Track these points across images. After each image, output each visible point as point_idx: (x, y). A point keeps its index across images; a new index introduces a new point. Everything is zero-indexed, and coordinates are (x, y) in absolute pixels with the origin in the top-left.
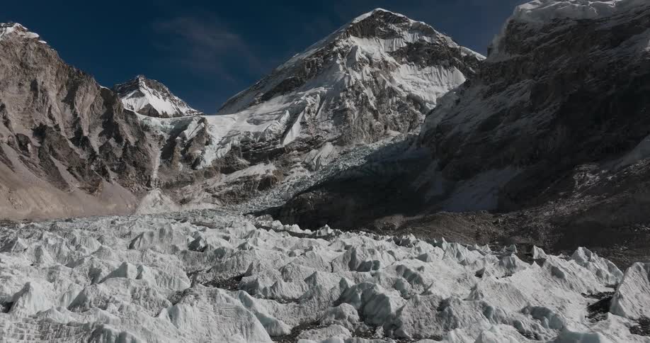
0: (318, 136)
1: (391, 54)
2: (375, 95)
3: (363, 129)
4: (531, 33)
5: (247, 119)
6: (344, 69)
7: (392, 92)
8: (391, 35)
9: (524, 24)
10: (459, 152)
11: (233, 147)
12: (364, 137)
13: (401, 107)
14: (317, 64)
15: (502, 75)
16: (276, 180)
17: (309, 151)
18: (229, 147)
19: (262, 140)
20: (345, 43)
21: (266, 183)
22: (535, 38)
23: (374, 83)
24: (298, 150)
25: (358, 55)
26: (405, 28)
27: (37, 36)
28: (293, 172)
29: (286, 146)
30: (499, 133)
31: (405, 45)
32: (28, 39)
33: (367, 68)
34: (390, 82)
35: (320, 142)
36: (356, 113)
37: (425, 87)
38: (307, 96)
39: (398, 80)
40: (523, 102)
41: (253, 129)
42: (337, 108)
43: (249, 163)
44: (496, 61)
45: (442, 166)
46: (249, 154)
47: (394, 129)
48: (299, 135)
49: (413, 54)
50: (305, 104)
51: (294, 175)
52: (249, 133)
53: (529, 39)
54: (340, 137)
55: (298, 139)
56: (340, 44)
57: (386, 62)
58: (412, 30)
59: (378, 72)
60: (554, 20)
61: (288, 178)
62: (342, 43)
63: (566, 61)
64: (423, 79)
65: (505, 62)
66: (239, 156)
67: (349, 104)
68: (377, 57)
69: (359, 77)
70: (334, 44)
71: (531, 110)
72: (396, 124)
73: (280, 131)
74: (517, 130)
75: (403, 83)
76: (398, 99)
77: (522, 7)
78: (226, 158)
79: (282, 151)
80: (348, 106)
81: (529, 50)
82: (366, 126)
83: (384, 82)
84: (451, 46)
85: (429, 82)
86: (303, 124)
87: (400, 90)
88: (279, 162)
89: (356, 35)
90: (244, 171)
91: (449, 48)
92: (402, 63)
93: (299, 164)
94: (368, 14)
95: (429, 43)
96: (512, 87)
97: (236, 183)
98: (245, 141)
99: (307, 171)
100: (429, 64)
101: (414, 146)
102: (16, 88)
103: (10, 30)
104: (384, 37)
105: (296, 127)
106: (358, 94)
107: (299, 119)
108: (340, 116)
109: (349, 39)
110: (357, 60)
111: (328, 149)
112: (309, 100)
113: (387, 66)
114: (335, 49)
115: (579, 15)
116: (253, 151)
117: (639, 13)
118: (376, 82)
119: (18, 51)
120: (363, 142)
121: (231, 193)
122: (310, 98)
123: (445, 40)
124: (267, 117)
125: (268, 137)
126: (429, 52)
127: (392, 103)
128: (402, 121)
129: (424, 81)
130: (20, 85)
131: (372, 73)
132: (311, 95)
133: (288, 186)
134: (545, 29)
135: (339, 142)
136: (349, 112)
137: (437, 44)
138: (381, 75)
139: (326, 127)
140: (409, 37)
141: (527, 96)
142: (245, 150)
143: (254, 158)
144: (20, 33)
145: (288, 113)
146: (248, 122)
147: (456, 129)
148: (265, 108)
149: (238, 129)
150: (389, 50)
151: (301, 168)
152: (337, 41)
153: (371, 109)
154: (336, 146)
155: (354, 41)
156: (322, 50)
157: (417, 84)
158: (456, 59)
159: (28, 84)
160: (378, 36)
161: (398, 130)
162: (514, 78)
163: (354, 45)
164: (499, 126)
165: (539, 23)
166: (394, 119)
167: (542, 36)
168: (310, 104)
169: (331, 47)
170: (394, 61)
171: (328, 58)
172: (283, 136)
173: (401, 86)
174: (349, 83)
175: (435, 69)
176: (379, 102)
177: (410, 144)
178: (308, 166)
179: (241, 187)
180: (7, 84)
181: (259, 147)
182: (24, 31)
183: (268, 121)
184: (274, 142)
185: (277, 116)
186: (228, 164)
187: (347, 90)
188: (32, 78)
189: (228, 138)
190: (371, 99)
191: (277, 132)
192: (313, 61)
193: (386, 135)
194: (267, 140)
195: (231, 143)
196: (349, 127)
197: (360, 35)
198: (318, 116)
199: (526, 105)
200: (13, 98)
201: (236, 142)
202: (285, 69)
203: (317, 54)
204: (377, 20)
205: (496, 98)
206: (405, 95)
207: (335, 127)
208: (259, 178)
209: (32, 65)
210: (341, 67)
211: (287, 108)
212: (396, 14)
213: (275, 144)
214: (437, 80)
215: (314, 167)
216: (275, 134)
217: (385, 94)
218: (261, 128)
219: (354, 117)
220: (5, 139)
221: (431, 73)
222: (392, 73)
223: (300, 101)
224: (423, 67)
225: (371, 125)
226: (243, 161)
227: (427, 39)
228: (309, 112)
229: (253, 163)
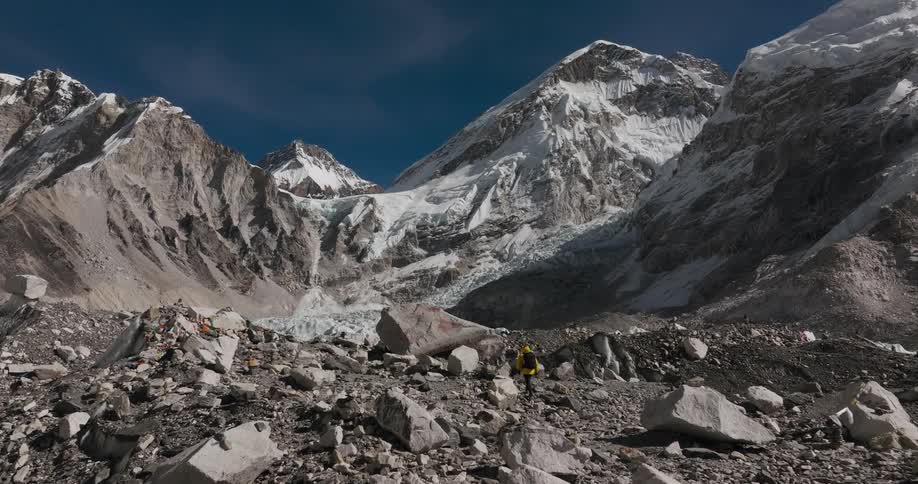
0: (513, 217)
1: (615, 102)
2: (590, 159)
3: (572, 206)
4: (760, 86)
5: (426, 197)
6: (549, 126)
7: (613, 154)
8: (615, 76)
9: (753, 74)
10: (664, 238)
11: (408, 233)
12: (573, 215)
13: (625, 173)
14: (515, 121)
15: (725, 140)
16: (458, 273)
17: (502, 235)
18: (402, 233)
19: (443, 223)
20: (552, 92)
21: (446, 278)
22: (764, 93)
23: (590, 143)
24: (488, 235)
25: (570, 106)
26: (634, 65)
27: (181, 110)
28: (479, 264)
29: (472, 231)
30: (714, 212)
31: (634, 89)
32: (171, 115)
33: (581, 124)
34: (612, 139)
35: (515, 224)
36: (563, 186)
37: (660, 145)
38: (500, 165)
39: (622, 138)
40: (745, 175)
41: (432, 209)
42: (539, 178)
43: (426, 253)
44: (718, 122)
45: (643, 255)
46: (426, 242)
47: (615, 204)
48: (489, 216)
49: (644, 101)
50: (497, 175)
51: (481, 267)
52: (426, 216)
53: (756, 94)
54: (541, 217)
55: (488, 221)
56: (545, 93)
57: (606, 114)
58: (644, 67)
59: (596, 128)
60: (788, 69)
61: (473, 271)
62: (548, 92)
63: (797, 122)
64: (658, 134)
65: (729, 123)
66: (415, 245)
67: (554, 173)
68: (594, 108)
69: (568, 135)
70: (538, 94)
71: (753, 184)
72: (617, 197)
73: (465, 211)
74: (733, 210)
75: (630, 141)
76: (621, 163)
77: (754, 50)
78: (399, 248)
79: (467, 237)
80: (552, 175)
81: (756, 108)
82: (576, 202)
83: (603, 141)
84: (699, 86)
85: (667, 138)
86: (495, 201)
87: (624, 150)
88: (463, 251)
89: (567, 79)
90: (420, 263)
91: (696, 89)
92: (630, 114)
93: (487, 253)
94: (585, 50)
95: (668, 85)
96: (736, 154)
97: (410, 278)
98: (421, 226)
99: (498, 262)
100: (667, 114)
101: (625, 230)
102: (160, 173)
103: (153, 106)
104: (606, 79)
105: (486, 205)
106: (565, 159)
107: (490, 195)
108: (541, 189)
109: (558, 86)
110: (568, 113)
111: (526, 233)
112: (503, 170)
113: (608, 120)
114: (539, 100)
115: (818, 63)
116: (431, 237)
117: (889, 59)
118: (593, 141)
119: (161, 130)
120: (570, 223)
121: (404, 291)
122: (503, 168)
123: (690, 78)
124: (450, 194)
125: (450, 220)
126: (667, 97)
127: (613, 169)
128: (625, 193)
129: (658, 137)
130: (164, 169)
131: (586, 130)
132: (506, 163)
133: (471, 282)
134: (775, 82)
135: (539, 223)
136: (553, 184)
137: (679, 85)
138: (600, 132)
139: (524, 205)
140: (640, 78)
141: (751, 166)
142: (422, 237)
143: (433, 247)
144: (163, 109)
145: (475, 188)
146: (427, 201)
147: (665, 210)
148: (448, 181)
149: (414, 210)
150: (612, 97)
151: (491, 258)
152: (542, 89)
153: (583, 179)
154: (535, 229)
155: (565, 87)
156: (522, 103)
157: (649, 142)
158: (707, 104)
159: (171, 167)
160: (598, 78)
161: (620, 204)
162: (739, 144)
163: (565, 93)
164: (715, 205)
165: (769, 73)
166: (615, 191)
167: (771, 91)
168: (504, 175)
169: (534, 97)
170: (619, 111)
171: (529, 113)
172: (468, 218)
173: (625, 146)
174: (554, 145)
175: (674, 120)
176: (595, 169)
177: (622, 226)
178: (499, 256)
179: (415, 283)
180: (151, 169)
181: (439, 233)
182: (166, 105)
183: (451, 198)
184: (458, 225)
185: (462, 192)
186: (401, 255)
187: (551, 155)
188: (177, 161)
189: (401, 223)
190: (585, 165)
191: (462, 214)
192: (510, 118)
193: (603, 212)
194: (450, 223)
195: (405, 228)
196: (553, 203)
197: (573, 79)
198: (514, 191)
199: (748, 178)
200: (158, 184)
201: (411, 227)
202: (475, 130)
203: (515, 109)
204: (597, 56)
205: (715, 169)
206: (630, 157)
207: (535, 205)
208: (437, 272)
209: (176, 146)
210: (545, 125)
211: (474, 182)
212: (623, 47)
213: (458, 228)
214: (677, 135)
215: (506, 256)
216: (459, 216)
217: (602, 157)
218: (442, 209)
219: (559, 191)
220: (152, 234)
221: (669, 126)
222: (614, 128)
223: (492, 172)
224: (658, 118)
225: (583, 200)
226: (419, 251)
227: (664, 79)
228: (502, 186)
229: (431, 253)
